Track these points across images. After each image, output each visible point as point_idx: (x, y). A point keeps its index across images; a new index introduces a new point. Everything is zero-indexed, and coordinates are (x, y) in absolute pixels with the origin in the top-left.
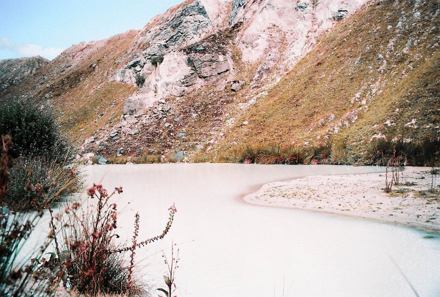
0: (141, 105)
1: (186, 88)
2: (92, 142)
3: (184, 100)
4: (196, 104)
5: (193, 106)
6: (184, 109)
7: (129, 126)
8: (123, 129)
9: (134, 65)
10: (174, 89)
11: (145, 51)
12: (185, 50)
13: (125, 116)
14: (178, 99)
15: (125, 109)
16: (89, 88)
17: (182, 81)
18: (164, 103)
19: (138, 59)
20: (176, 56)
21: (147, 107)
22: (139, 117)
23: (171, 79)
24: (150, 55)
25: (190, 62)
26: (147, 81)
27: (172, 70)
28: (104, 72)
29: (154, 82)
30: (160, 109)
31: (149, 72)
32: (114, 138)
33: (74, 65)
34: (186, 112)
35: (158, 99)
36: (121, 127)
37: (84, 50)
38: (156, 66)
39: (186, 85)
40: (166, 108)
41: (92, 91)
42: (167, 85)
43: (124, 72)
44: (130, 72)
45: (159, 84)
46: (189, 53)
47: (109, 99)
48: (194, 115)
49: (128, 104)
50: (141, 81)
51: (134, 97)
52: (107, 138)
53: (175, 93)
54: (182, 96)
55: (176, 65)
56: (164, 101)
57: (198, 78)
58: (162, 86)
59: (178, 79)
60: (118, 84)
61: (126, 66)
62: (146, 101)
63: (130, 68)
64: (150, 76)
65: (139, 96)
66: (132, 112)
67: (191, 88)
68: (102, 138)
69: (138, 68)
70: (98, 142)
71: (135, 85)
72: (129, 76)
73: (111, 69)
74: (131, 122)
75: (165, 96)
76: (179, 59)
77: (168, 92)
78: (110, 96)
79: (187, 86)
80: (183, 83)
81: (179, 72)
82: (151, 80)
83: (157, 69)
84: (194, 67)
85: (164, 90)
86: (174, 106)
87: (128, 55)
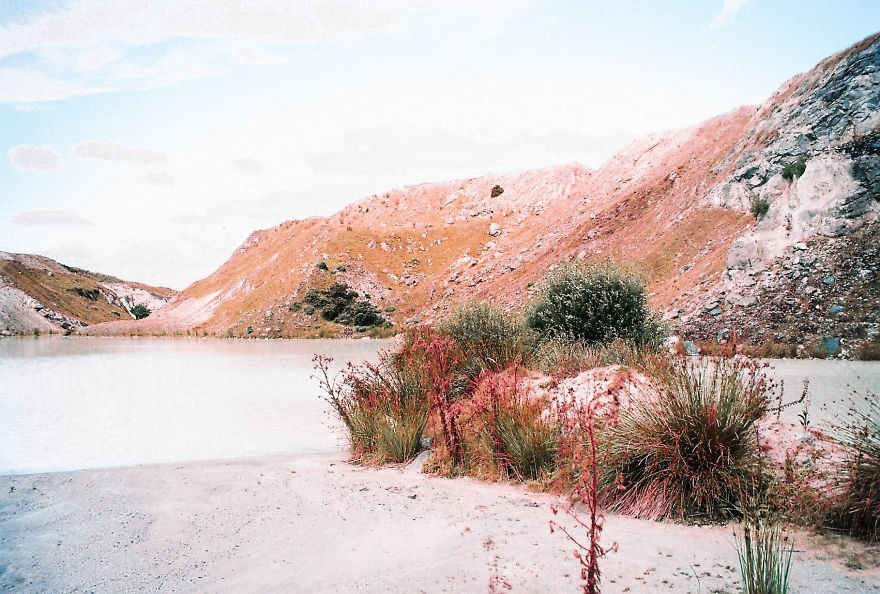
0: (761, 251)
1: (848, 221)
2: (674, 318)
3: (844, 244)
4: (869, 252)
5: (861, 256)
6: (843, 261)
7: (740, 290)
8: (728, 297)
9: (747, 175)
10: (824, 222)
11: (769, 149)
12: (848, 150)
13: (731, 273)
14: (832, 241)
15: (731, 260)
16: (664, 220)
17: (841, 208)
18: (803, 250)
19: (755, 164)
20: (830, 161)
21: (771, 257)
22: (757, 274)
23: (820, 205)
24: (779, 155)
25: (857, 172)
26: (772, 209)
27: (821, 188)
28: (690, 190)
29: (785, 211)
30: (797, 261)
31: (778, 191)
32: (713, 312)
33: (636, 177)
34: (847, 267)
35: (794, 241)
36: (724, 293)
37: (654, 149)
38: (791, 180)
39: (847, 215)
40: (809, 258)
41: (669, 225)
42: (812, 215)
43: (727, 189)
44: (739, 189)
45: (796, 214)
46: (857, 155)
47: (700, 239)
48: (864, 273)
49: (736, 251)
50: (761, 209)
51: (749, 238)
52: (699, 312)
53: (826, 230)
54: (840, 236)
55: (829, 178)
56: (804, 247)
57: (874, 202)
58: (802, 217)
59: (833, 205)
60: (714, 212)
61: (732, 177)
62: (769, 246)
63: (739, 181)
64: (778, 200)
65: (757, 236)
66: (744, 266)
67: (859, 221)
68: (691, 312)
69: (755, 181)
70: (684, 319)
71: (748, 213)
72: (736, 196)
73: (703, 183)
74: (743, 284)
75: (806, 237)
76: (836, 166)
77: (813, 229)
78: (701, 233)
79: (850, 217)
80: (843, 212)
81: (836, 190)
82: (780, 207)
83: (792, 186)
84: (866, 180)
85: (804, 224)
86: (823, 254)
87: (737, 156)
